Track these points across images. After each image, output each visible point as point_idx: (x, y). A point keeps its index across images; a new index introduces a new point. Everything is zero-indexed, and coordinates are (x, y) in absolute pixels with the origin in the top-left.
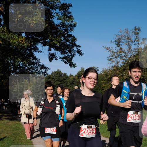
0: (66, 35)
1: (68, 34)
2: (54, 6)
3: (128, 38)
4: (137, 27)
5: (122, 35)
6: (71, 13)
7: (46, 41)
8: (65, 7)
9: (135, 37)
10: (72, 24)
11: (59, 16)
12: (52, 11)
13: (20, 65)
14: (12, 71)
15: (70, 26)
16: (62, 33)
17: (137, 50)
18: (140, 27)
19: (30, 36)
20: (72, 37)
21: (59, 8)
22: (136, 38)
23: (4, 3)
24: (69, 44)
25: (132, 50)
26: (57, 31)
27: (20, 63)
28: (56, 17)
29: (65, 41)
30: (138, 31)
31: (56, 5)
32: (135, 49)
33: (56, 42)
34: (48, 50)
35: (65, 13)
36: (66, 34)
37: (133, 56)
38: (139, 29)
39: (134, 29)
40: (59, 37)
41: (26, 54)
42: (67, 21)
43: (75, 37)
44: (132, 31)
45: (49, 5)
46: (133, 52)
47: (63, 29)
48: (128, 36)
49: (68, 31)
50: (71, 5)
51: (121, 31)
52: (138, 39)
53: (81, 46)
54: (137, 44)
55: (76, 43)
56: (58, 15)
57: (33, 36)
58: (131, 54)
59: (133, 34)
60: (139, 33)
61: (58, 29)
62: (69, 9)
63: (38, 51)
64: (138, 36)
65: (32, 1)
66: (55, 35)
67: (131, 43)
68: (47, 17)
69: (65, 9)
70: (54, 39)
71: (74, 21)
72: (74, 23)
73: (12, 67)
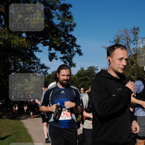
0: (66, 36)
1: (67, 34)
2: (54, 7)
3: (127, 38)
4: (136, 27)
5: (121, 35)
6: (71, 13)
7: (47, 41)
8: (65, 7)
9: (134, 36)
10: (72, 24)
11: (59, 17)
12: (52, 11)
13: (21, 64)
14: (12, 71)
15: (70, 27)
16: (62, 33)
17: (136, 50)
18: (139, 27)
19: (31, 36)
20: (72, 37)
21: (59, 9)
22: (135, 38)
23: (5, 4)
24: (69, 44)
25: (131, 49)
26: (58, 31)
27: (20, 63)
28: (56, 18)
29: (65, 41)
30: (137, 31)
31: (56, 5)
32: (134, 49)
33: (56, 42)
34: (48, 50)
35: (65, 13)
36: (66, 34)
37: (132, 55)
38: (138, 29)
39: (133, 29)
40: (59, 37)
41: (26, 54)
42: (67, 22)
43: (74, 37)
44: (131, 31)
45: (49, 5)
46: (132, 52)
47: (63, 29)
48: (127, 36)
49: (68, 31)
50: (70, 6)
51: (120, 31)
52: (137, 39)
53: (80, 46)
54: (136, 44)
55: (76, 43)
56: (58, 15)
57: (33, 36)
58: (130, 54)
59: (132, 34)
60: (138, 33)
61: (58, 29)
62: (69, 10)
63: (38, 51)
64: (137, 36)
65: (32, 2)
66: (55, 35)
67: (130, 43)
68: (47, 17)
69: (65, 9)
70: (54, 39)
71: (74, 21)
72: (74, 23)
73: (13, 67)
